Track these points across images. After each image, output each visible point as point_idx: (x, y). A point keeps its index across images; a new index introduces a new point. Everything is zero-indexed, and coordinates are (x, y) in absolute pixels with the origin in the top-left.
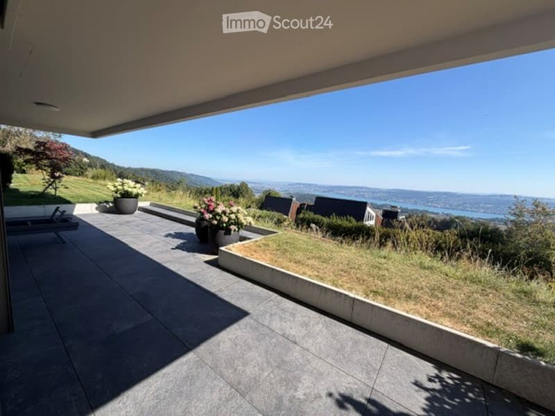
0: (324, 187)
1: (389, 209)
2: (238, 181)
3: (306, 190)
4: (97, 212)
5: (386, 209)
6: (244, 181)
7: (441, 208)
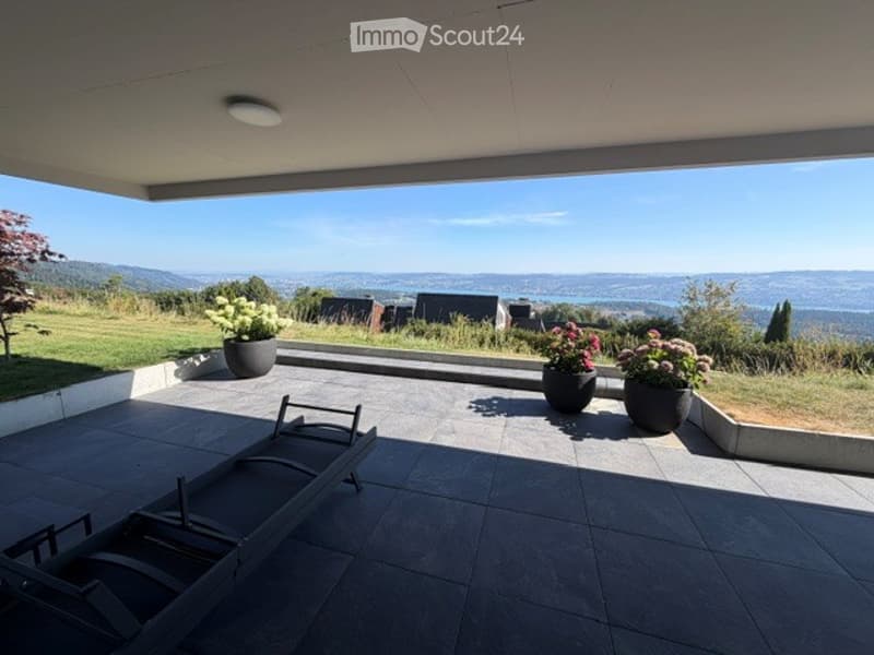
0: (381, 277)
1: (518, 303)
2: (246, 275)
3: (354, 281)
4: (179, 381)
5: (512, 303)
6: (256, 275)
7: (537, 294)
